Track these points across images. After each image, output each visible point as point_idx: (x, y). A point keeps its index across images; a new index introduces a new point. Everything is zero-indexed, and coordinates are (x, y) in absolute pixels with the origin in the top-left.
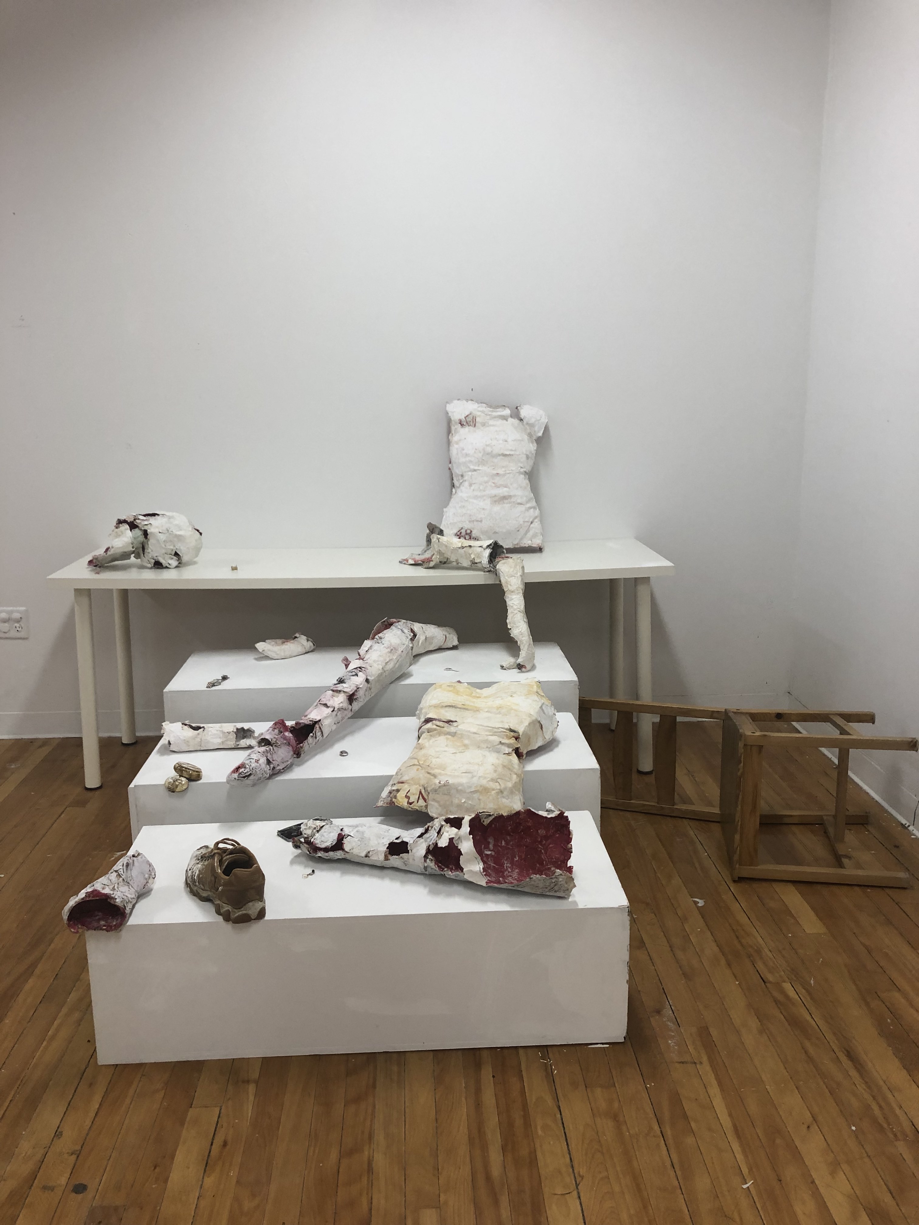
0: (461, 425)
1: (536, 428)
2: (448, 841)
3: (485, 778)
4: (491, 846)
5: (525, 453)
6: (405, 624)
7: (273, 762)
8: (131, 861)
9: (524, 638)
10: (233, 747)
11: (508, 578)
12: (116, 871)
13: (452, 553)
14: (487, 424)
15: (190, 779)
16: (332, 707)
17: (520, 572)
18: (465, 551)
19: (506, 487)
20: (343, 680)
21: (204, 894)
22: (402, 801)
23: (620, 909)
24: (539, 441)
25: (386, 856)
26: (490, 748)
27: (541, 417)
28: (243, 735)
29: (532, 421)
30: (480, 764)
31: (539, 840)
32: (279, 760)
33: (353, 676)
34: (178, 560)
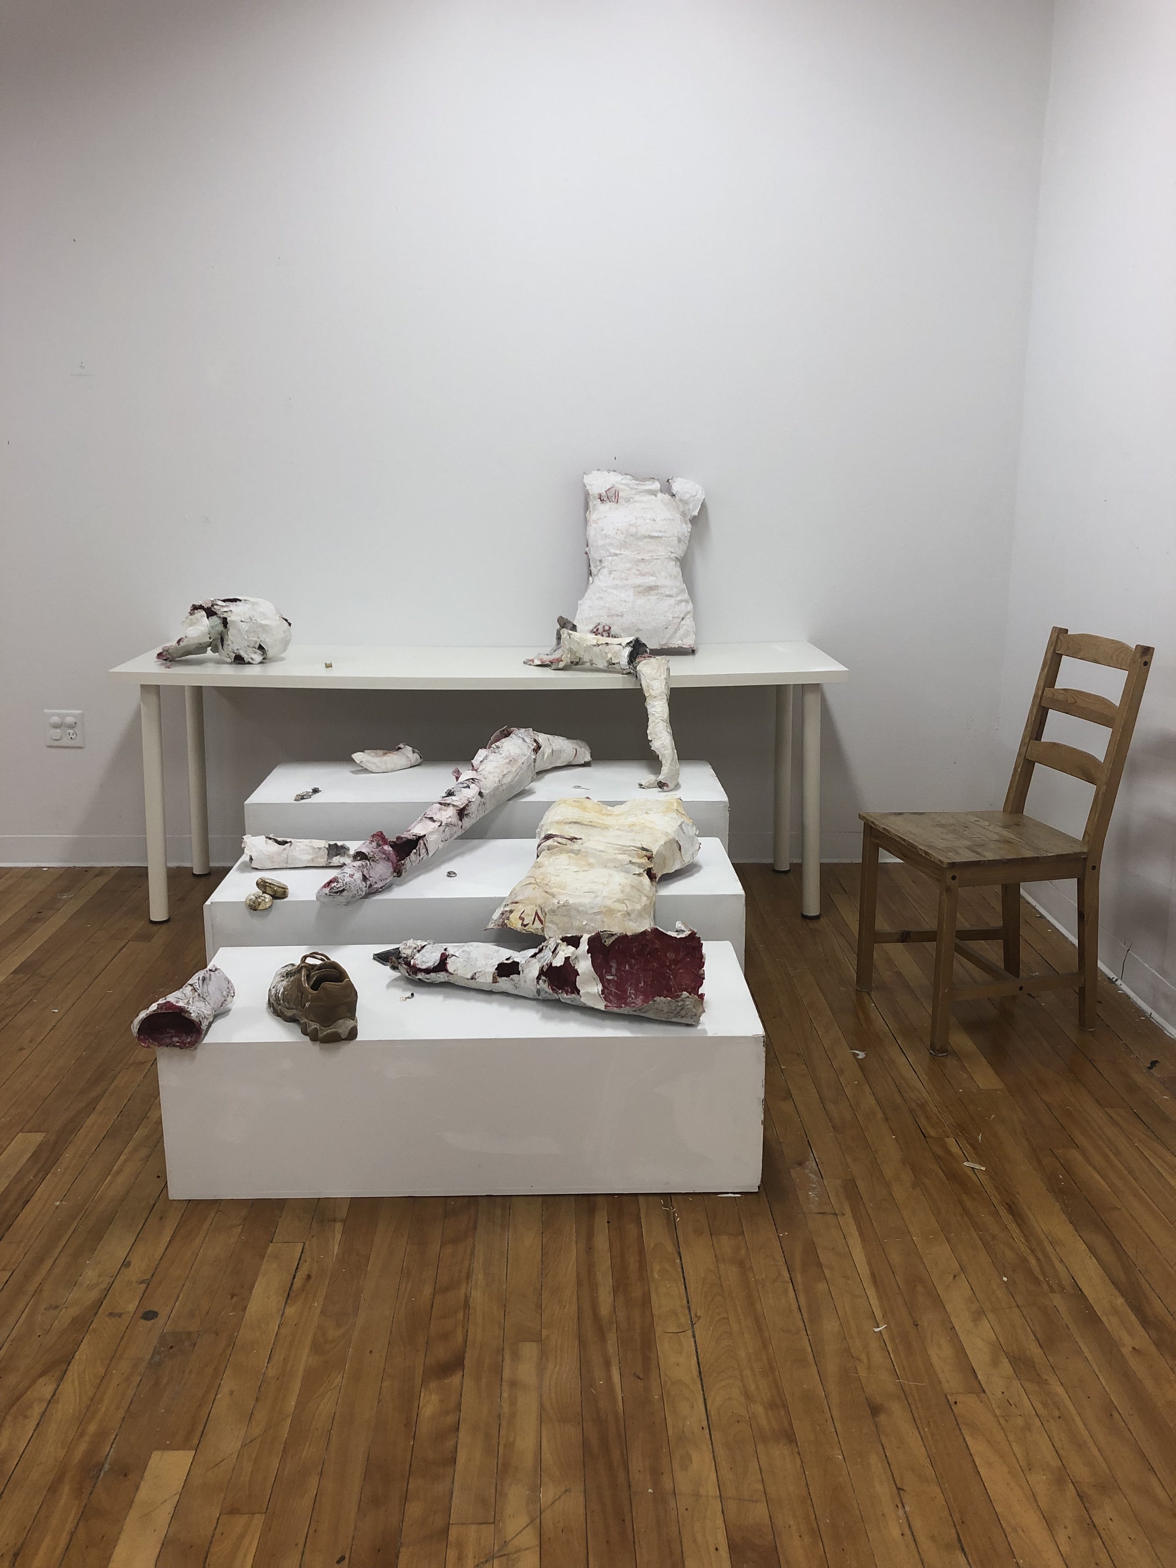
0: (601, 500)
1: (691, 507)
2: (564, 960)
3: (611, 898)
4: (613, 971)
5: (676, 534)
6: (526, 732)
7: (370, 879)
8: (208, 976)
9: (666, 752)
10: (325, 865)
11: (650, 681)
12: (191, 985)
13: (585, 651)
14: (631, 500)
15: (275, 897)
16: (439, 821)
17: (664, 675)
18: (600, 650)
19: (652, 576)
20: (453, 792)
21: (289, 1013)
22: (515, 923)
23: (755, 1038)
24: (694, 521)
25: (494, 978)
26: (618, 867)
27: (697, 493)
28: (336, 853)
29: (686, 497)
30: (606, 883)
31: (668, 964)
32: (377, 877)
33: (464, 788)
34: (263, 655)
